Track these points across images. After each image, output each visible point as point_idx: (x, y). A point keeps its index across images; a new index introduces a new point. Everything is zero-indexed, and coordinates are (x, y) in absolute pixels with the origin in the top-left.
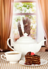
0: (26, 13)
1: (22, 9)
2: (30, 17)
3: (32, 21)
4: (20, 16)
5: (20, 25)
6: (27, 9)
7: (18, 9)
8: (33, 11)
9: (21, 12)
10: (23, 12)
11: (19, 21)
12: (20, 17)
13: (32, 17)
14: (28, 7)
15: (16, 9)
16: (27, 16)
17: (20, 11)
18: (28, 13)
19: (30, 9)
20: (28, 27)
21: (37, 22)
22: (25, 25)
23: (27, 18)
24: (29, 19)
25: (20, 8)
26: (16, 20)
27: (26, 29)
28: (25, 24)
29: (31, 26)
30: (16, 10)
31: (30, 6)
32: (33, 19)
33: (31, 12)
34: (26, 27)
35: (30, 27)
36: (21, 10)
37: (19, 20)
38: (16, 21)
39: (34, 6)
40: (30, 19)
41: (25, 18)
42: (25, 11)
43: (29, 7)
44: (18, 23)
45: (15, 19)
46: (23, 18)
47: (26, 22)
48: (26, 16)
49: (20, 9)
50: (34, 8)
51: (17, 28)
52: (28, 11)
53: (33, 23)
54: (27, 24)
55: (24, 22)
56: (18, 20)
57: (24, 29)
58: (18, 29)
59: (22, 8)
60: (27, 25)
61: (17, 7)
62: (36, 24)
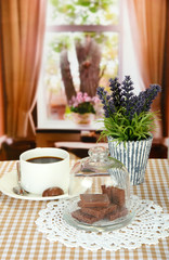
0: (88, 23)
1: (76, 12)
2: (98, 36)
3: (104, 50)
4: (69, 34)
5: (68, 63)
6: (89, 13)
7: (61, 10)
8: (109, 17)
9: (72, 23)
10: (78, 22)
11: (64, 51)
12: (68, 37)
13: (106, 38)
14: (92, 5)
15: (57, 13)
16: (90, 34)
17: (67, 18)
18: (95, 24)
19: (100, 12)
20: (91, 68)
21: (120, 53)
22: (84, 63)
23: (89, 39)
24: (95, 43)
25: (70, 7)
26: (57, 46)
27: (87, 76)
28: (84, 59)
29: (101, 65)
30: (56, 16)
31: (100, 3)
32: (107, 45)
33: (104, 22)
34: (84, 70)
35: (99, 70)
36: (73, 15)
37: (66, 47)
38: (55, 49)
39: (111, 3)
40: (100, 45)
41: (83, 42)
42: (85, 19)
43: (97, 4)
44: (62, 57)
45: (53, 44)
46: (78, 41)
47: (87, 54)
48: (87, 36)
49: (70, 11)
50: (113, 9)
51: (59, 70)
52: (92, 19)
53: (109, 57)
54: (88, 61)
55: (82, 53)
56: (62, 46)
57: (81, 76)
58: (60, 76)
59: (74, 9)
60: (90, 65)
61: (60, 6)
62: (117, 61)
